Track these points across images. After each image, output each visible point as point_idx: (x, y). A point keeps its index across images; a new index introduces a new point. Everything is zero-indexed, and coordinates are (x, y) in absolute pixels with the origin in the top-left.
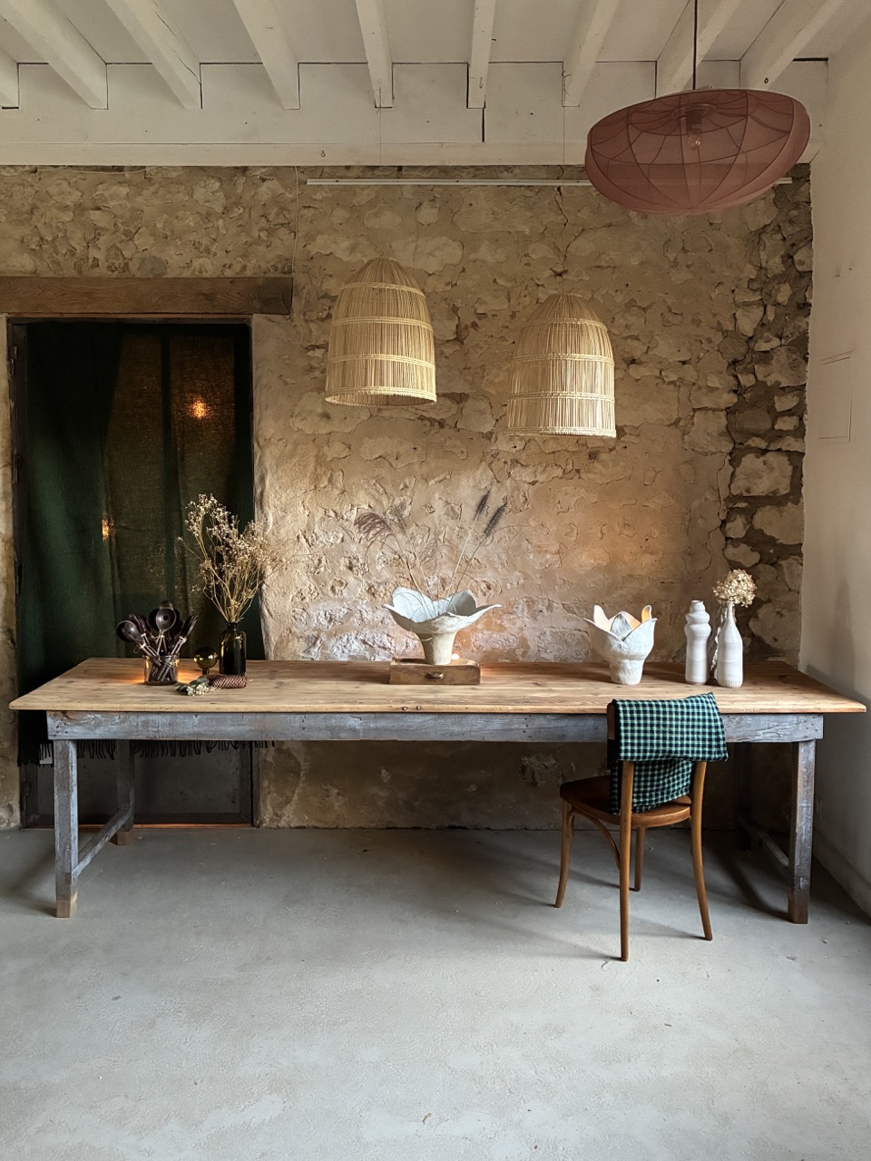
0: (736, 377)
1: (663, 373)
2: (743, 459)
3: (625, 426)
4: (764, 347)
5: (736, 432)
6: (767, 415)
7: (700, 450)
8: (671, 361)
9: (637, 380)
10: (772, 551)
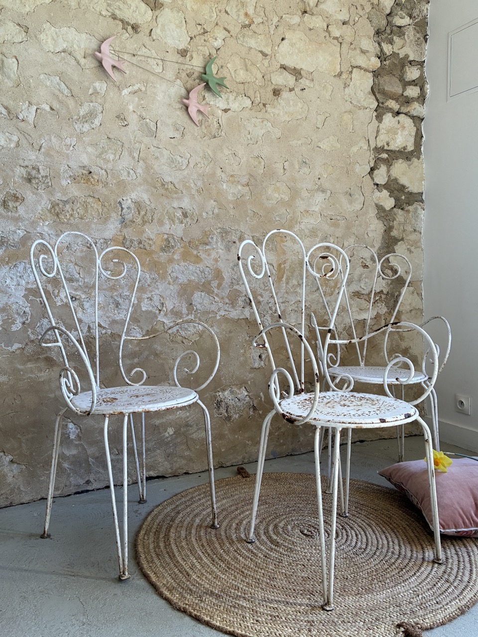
0: (379, 44)
1: (329, 26)
2: (384, 116)
3: (301, 69)
4: (398, 21)
5: (379, 93)
6: (398, 82)
7: (355, 104)
8: (335, 18)
9: (310, 29)
10: (403, 197)
